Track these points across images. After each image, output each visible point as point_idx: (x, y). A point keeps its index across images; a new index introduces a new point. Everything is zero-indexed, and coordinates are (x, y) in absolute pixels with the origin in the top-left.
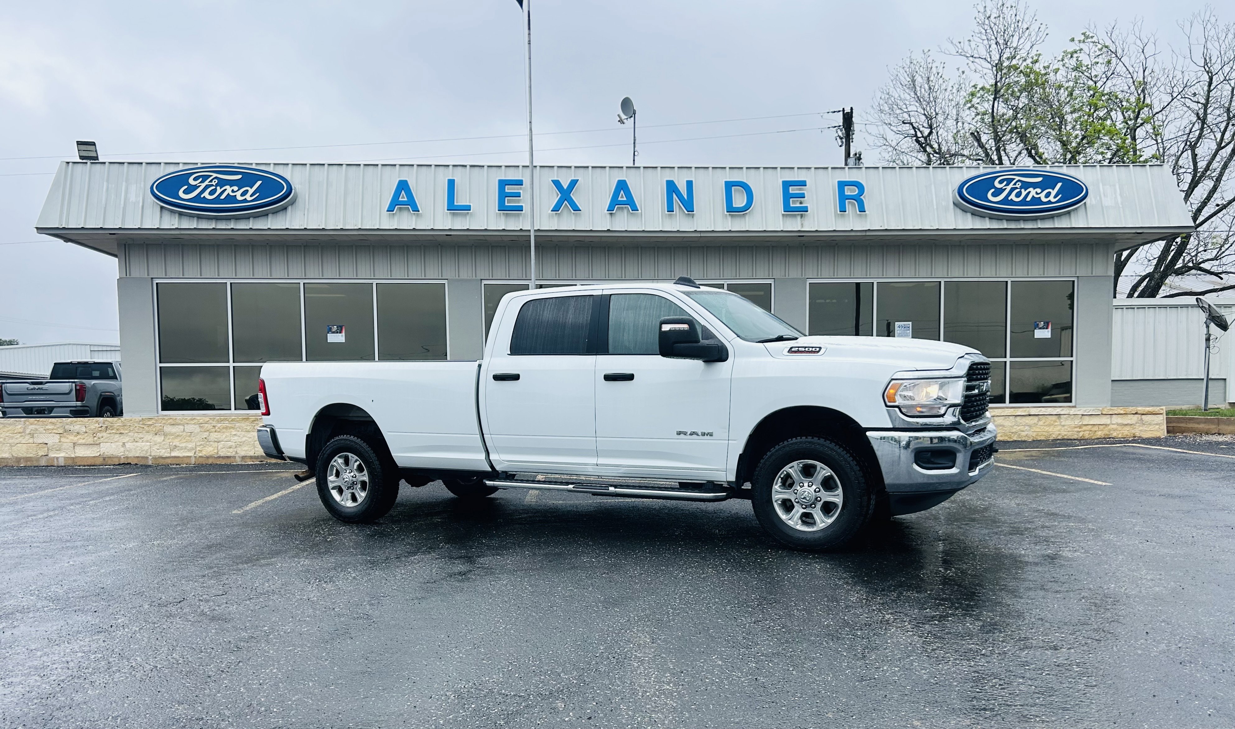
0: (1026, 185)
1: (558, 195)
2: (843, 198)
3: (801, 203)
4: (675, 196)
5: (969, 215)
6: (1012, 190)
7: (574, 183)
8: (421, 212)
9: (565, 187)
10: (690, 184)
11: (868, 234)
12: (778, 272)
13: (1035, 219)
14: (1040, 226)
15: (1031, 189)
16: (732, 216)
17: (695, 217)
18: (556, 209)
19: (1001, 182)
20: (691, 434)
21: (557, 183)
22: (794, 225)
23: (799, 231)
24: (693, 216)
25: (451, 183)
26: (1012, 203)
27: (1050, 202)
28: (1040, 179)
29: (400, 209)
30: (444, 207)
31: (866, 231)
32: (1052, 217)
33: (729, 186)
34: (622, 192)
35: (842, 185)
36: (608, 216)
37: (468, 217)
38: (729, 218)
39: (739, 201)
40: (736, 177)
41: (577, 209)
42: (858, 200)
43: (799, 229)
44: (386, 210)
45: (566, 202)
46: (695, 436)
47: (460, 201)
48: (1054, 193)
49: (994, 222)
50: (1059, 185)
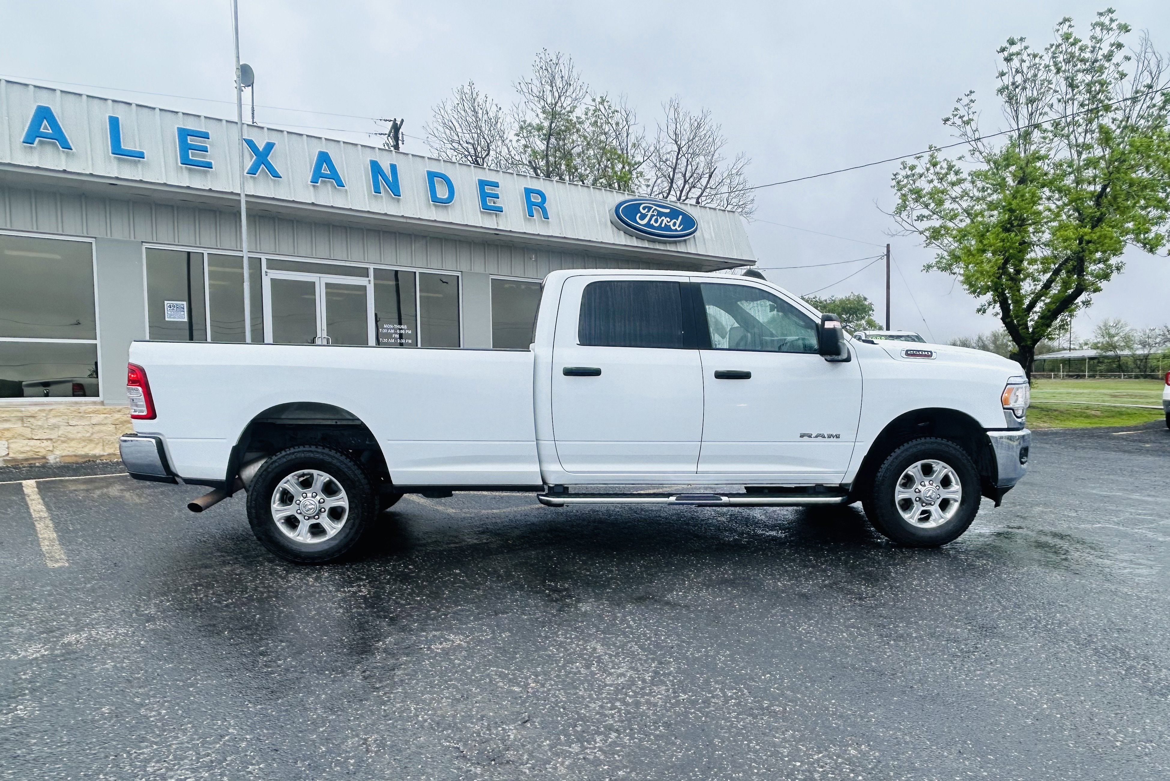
0: (660, 214)
1: (252, 157)
2: (530, 204)
3: (494, 203)
4: (380, 177)
5: (622, 233)
6: (652, 216)
7: (270, 146)
8: (74, 150)
9: (261, 149)
10: (393, 167)
11: (550, 239)
12: (464, 266)
13: (665, 243)
14: (669, 249)
15: (663, 218)
16: (436, 206)
17: (401, 203)
18: (253, 172)
19: (644, 208)
20: (816, 437)
21: (250, 143)
22: (489, 223)
23: (496, 229)
24: (398, 200)
25: (114, 122)
26: (652, 227)
27: (676, 230)
28: (668, 211)
29: (41, 142)
30: (108, 149)
31: (549, 236)
32: (675, 242)
33: (432, 176)
34: (325, 165)
35: (528, 192)
36: (312, 188)
37: (140, 166)
38: (433, 208)
39: (442, 193)
40: (436, 168)
41: (277, 176)
42: (541, 206)
43: (496, 227)
44: (22, 140)
45: (263, 166)
46: (820, 438)
47: (126, 145)
48: (678, 223)
49: (639, 241)
50: (681, 217)
